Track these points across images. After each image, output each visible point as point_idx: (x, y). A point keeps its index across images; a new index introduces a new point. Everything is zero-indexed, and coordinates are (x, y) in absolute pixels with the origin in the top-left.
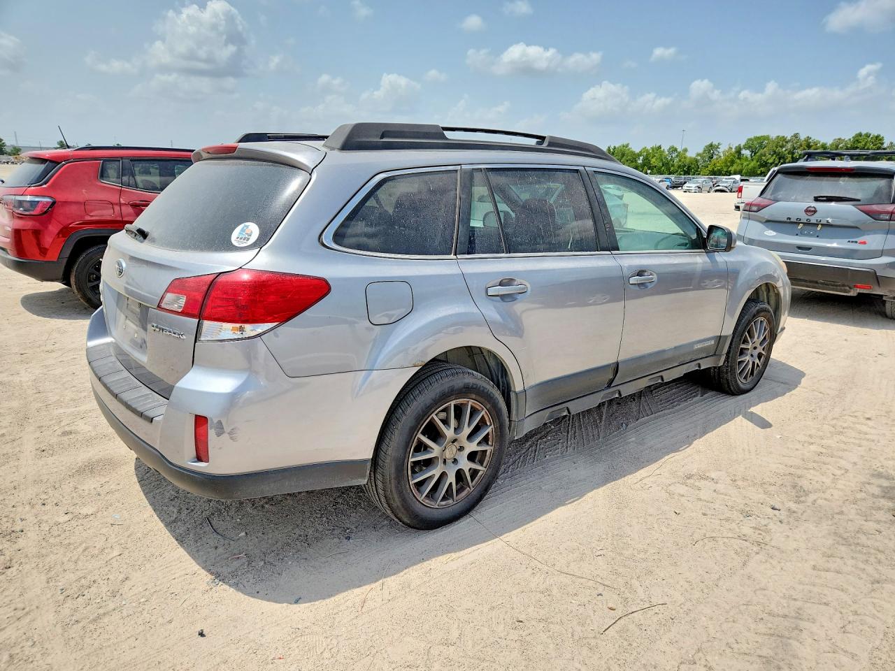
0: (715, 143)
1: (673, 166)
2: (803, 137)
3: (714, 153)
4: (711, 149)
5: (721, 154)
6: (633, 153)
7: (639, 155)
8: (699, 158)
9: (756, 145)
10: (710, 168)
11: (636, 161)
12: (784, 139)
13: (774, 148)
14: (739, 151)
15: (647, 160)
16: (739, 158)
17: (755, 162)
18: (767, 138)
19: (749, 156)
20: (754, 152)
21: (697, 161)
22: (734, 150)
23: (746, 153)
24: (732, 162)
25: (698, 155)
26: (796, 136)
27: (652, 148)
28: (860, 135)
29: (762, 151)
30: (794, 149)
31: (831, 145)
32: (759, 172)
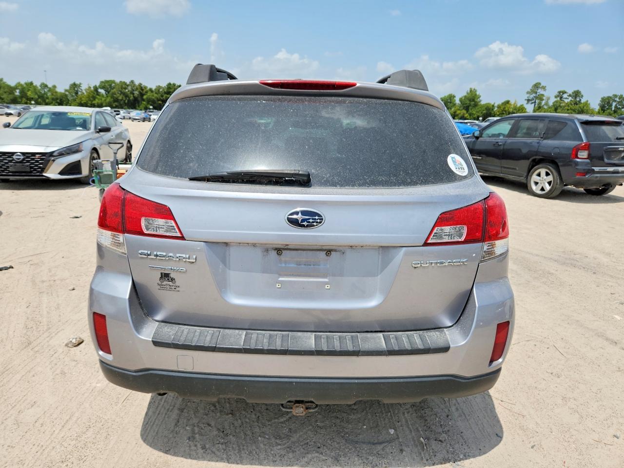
0: (77, 83)
1: (48, 98)
2: (137, 83)
3: (78, 90)
4: (74, 86)
5: (84, 92)
6: (9, 87)
7: (15, 88)
8: (67, 93)
9: (107, 85)
10: (78, 101)
11: (13, 93)
12: (125, 83)
13: (120, 89)
14: (96, 89)
15: (23, 92)
16: (98, 95)
17: (109, 98)
18: (113, 82)
19: (104, 94)
20: (107, 91)
21: (66, 95)
22: (92, 89)
23: (102, 91)
24: (94, 98)
25: (66, 91)
26: (132, 82)
27: (26, 84)
28: (170, 84)
29: (113, 91)
30: (133, 90)
31: (155, 89)
32: (114, 106)
